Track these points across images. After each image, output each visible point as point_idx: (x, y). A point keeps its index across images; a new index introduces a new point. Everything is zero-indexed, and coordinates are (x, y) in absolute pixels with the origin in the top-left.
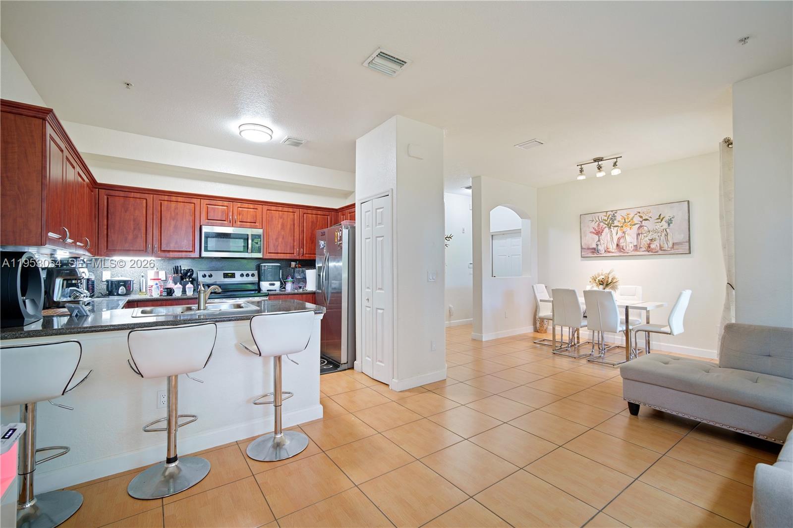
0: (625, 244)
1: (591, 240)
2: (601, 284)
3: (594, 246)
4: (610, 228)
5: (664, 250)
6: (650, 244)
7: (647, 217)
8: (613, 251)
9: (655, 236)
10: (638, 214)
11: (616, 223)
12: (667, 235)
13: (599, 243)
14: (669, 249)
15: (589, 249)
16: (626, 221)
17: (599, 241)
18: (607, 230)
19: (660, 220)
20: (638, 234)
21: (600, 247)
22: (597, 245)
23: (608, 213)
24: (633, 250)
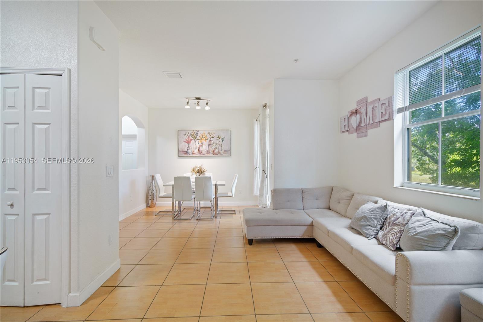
0: (202, 150)
1: (184, 146)
2: (198, 173)
3: (186, 150)
4: (195, 140)
5: (220, 154)
6: (214, 150)
7: (213, 136)
8: (196, 153)
9: (217, 146)
10: (209, 134)
11: (198, 138)
12: (221, 146)
13: (188, 148)
14: (222, 154)
15: (183, 151)
16: (203, 136)
17: (189, 147)
18: (193, 141)
19: (219, 138)
20: (209, 145)
21: (189, 151)
22: (188, 149)
23: (194, 131)
24: (206, 153)
